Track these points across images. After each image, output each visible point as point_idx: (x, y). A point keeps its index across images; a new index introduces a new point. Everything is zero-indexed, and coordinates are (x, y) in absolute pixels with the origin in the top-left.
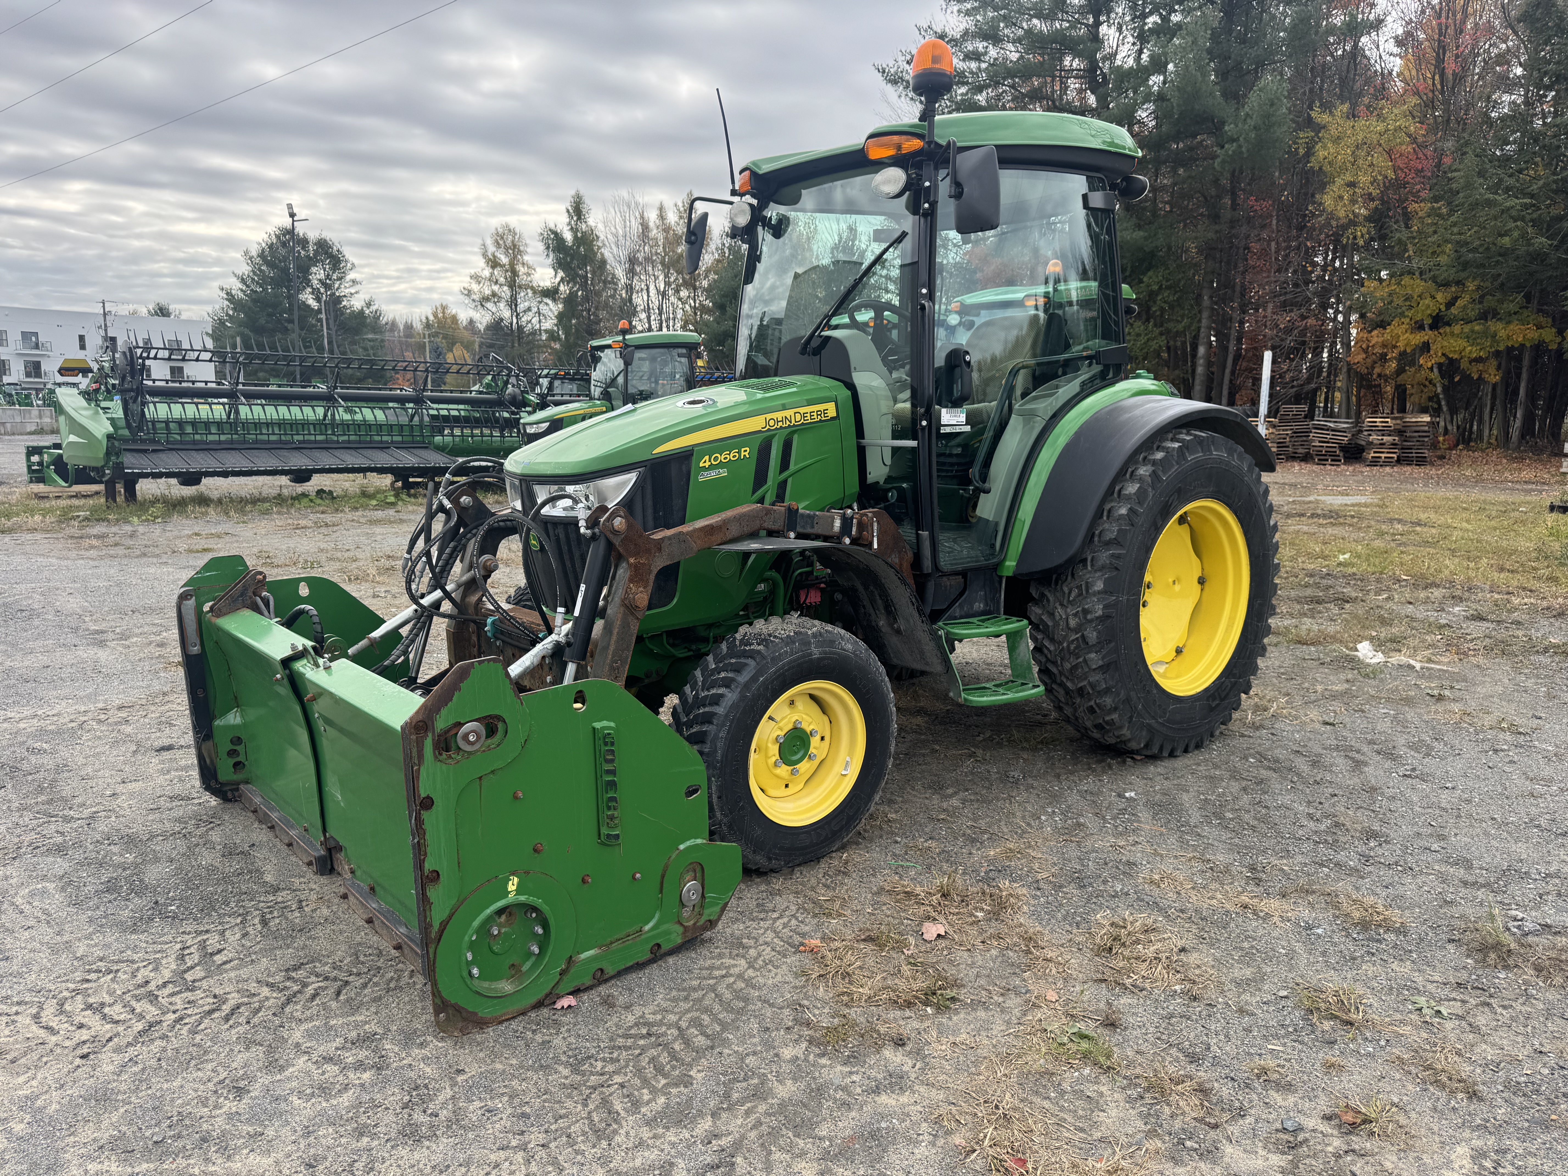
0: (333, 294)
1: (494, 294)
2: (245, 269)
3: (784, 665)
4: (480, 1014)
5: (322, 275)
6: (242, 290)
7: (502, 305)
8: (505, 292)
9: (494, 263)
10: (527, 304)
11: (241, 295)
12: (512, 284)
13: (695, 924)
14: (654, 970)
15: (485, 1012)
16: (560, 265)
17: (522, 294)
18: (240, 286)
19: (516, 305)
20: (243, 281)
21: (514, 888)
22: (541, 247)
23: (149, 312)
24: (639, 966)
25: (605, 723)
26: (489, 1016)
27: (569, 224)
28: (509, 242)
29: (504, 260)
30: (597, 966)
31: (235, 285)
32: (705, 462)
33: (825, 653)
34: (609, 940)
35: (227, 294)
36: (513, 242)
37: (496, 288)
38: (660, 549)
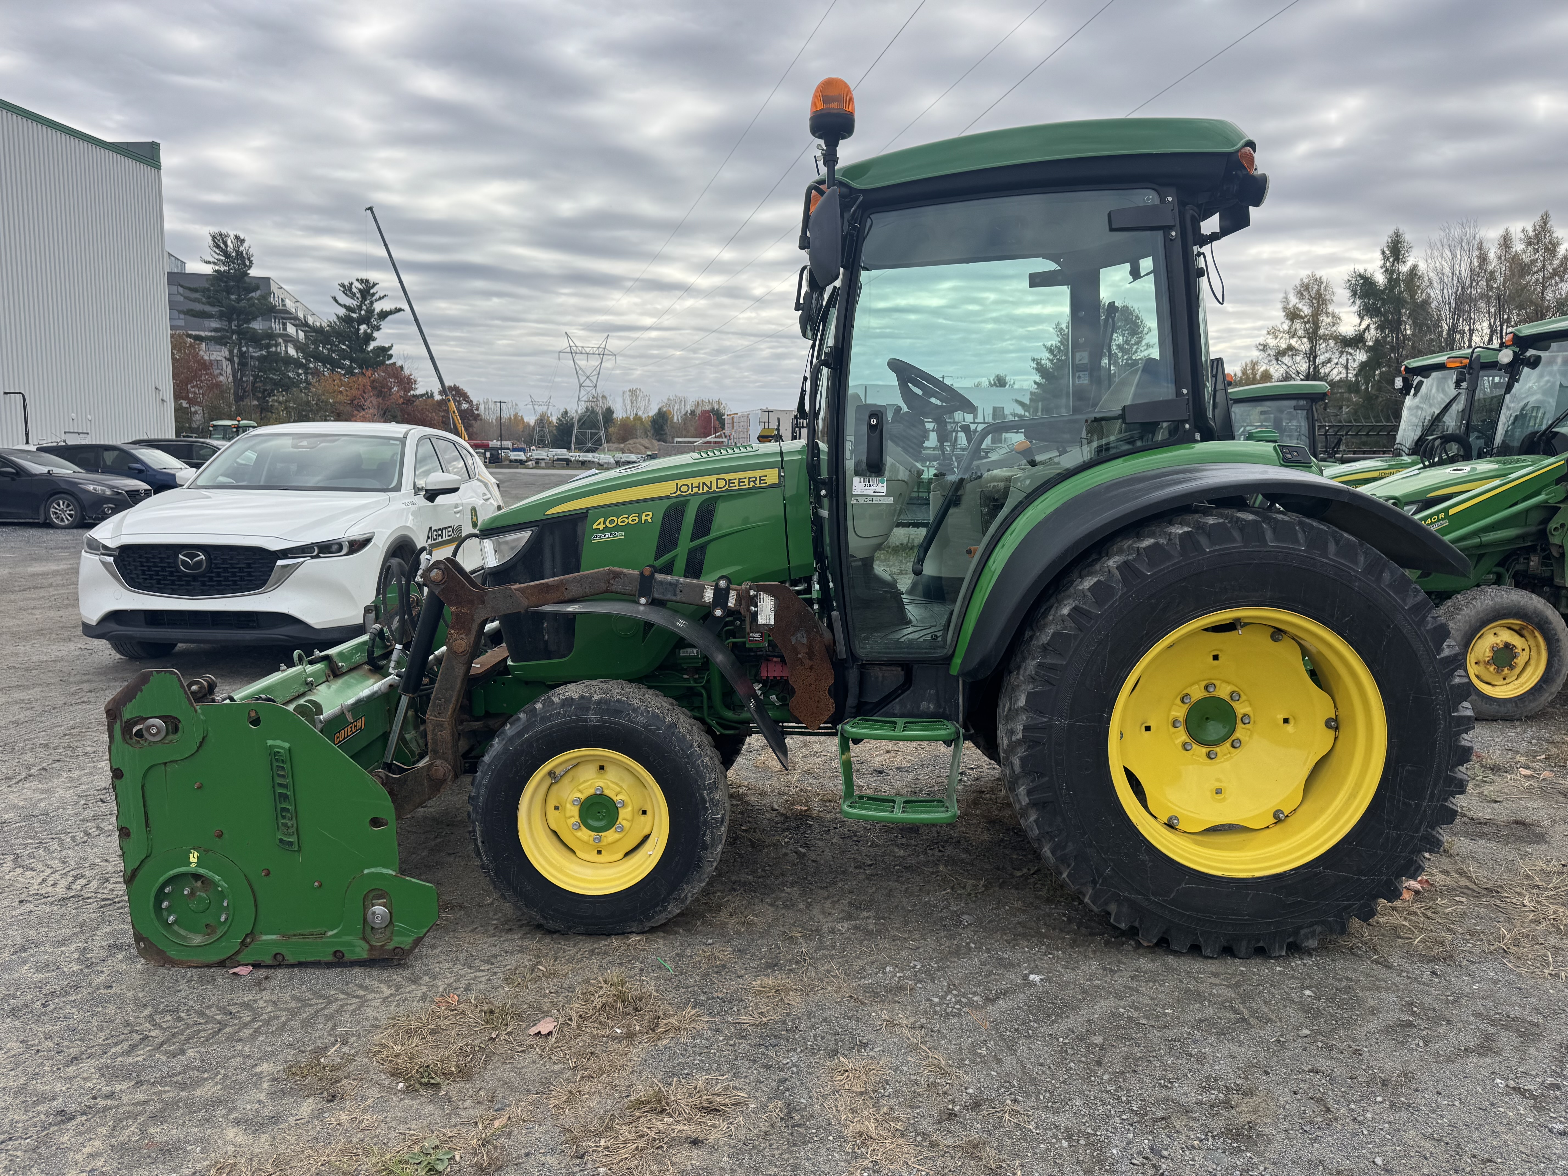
0: (1131, 358)
1: (1290, 348)
2: (1054, 341)
3: (552, 726)
4: (168, 954)
5: (1120, 340)
6: (1050, 360)
7: (1298, 358)
8: (1304, 345)
9: (1293, 315)
10: (1327, 355)
11: (1049, 364)
12: (1313, 336)
13: (382, 946)
14: (332, 973)
15: (173, 954)
16: (1367, 311)
17: (1324, 345)
18: (1048, 355)
19: (1315, 357)
20: (1051, 351)
21: (195, 860)
22: (1347, 293)
23: (990, 382)
24: (316, 964)
25: (278, 743)
26: (177, 958)
27: (1384, 265)
28: (1313, 293)
29: (1306, 310)
30: (276, 950)
31: (1045, 356)
32: (599, 524)
33: (605, 721)
34: (292, 932)
35: (1037, 364)
36: (1318, 291)
37: (1294, 342)
38: (483, 602)
